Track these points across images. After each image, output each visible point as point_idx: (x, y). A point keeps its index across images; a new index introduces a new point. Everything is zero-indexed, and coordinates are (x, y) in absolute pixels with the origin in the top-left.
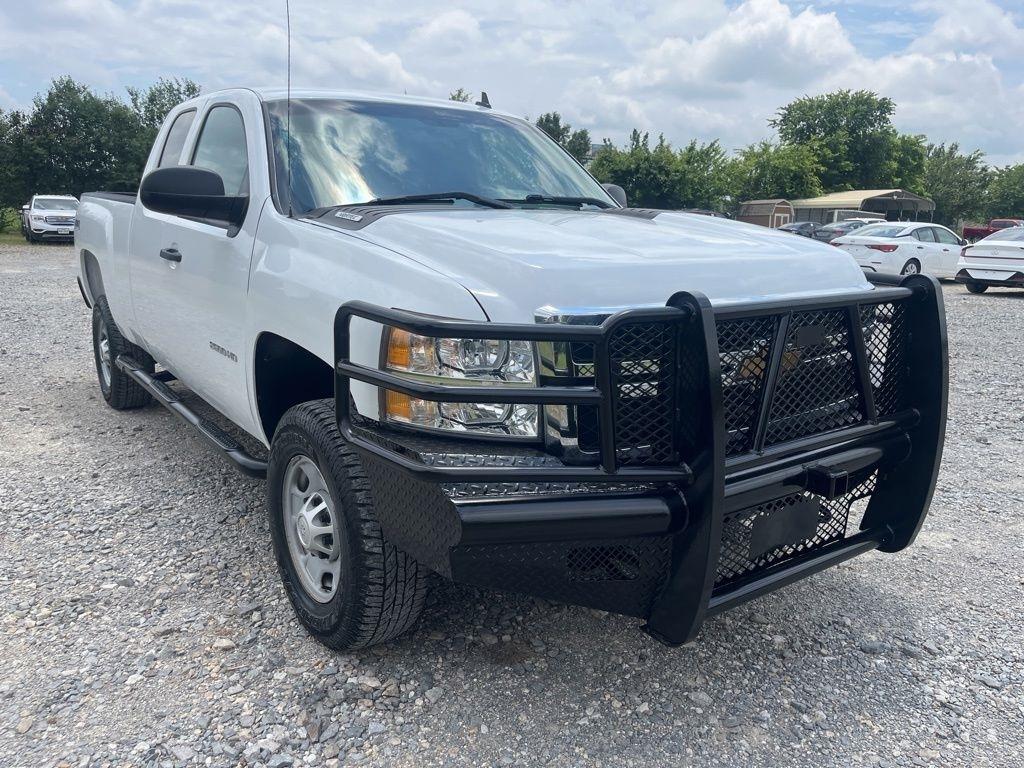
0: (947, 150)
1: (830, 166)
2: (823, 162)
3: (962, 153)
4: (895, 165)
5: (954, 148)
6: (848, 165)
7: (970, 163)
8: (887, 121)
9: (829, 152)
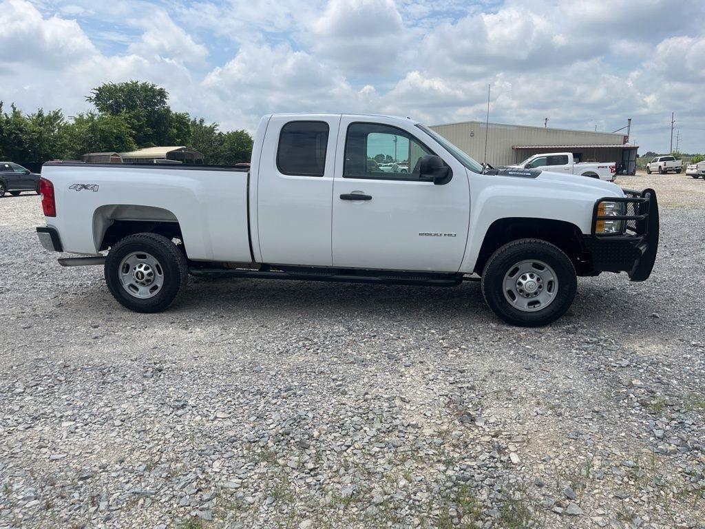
0: (198, 122)
1: (139, 131)
2: (133, 128)
3: (207, 124)
4: (175, 131)
5: (202, 121)
6: (149, 130)
7: (212, 130)
8: (164, 103)
9: (136, 121)
